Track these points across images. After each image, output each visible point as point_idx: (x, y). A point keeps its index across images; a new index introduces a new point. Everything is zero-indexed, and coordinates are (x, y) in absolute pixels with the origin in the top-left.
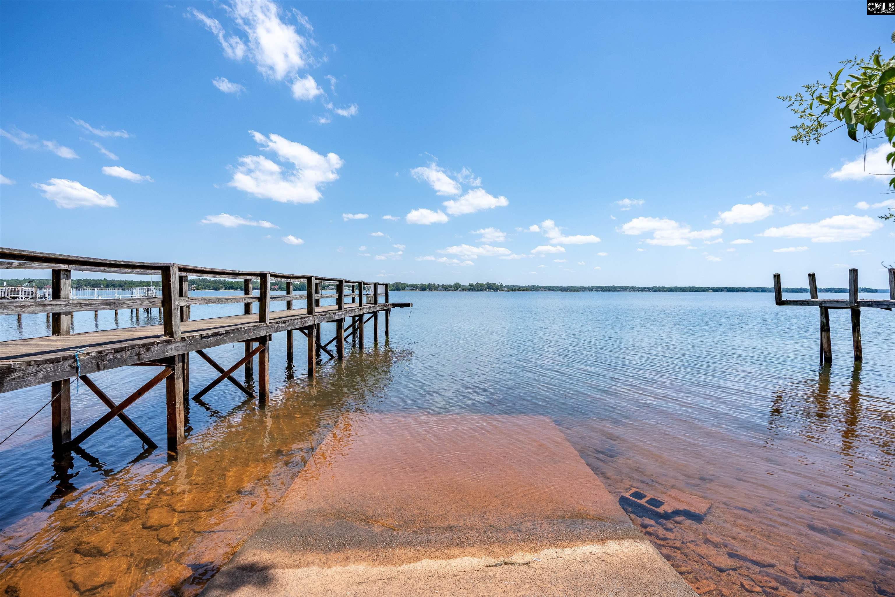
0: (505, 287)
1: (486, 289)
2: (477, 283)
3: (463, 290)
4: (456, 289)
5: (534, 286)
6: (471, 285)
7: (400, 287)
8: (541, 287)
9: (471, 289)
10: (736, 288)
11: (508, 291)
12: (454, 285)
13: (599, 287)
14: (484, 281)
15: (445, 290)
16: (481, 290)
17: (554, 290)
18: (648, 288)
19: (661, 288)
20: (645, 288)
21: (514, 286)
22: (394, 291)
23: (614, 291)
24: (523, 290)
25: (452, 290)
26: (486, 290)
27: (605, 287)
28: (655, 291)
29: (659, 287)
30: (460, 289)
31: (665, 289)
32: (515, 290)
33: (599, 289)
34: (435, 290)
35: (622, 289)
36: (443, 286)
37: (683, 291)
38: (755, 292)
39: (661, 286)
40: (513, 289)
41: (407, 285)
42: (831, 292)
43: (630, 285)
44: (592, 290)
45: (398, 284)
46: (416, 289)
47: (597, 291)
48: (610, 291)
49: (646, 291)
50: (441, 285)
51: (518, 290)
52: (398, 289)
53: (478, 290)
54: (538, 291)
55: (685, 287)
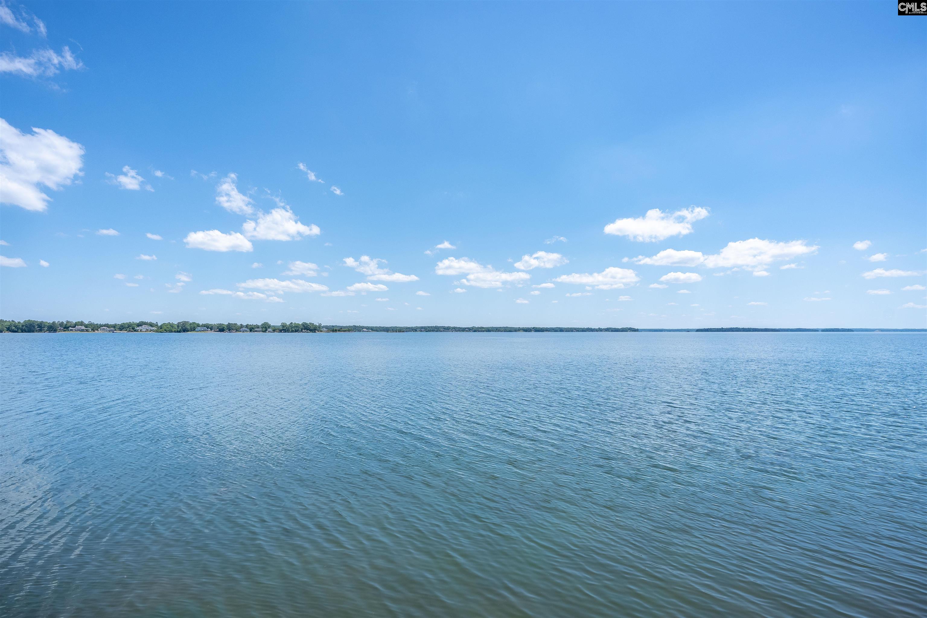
0: (323, 327)
1: (302, 329)
2: (292, 323)
3: (274, 331)
4: (264, 329)
5: (355, 326)
6: (284, 325)
7: (189, 328)
8: (363, 327)
9: (283, 330)
10: (542, 328)
11: (328, 332)
12: (262, 325)
13: (422, 328)
14: (299, 321)
15: (251, 331)
16: (296, 331)
17: (377, 331)
18: (468, 328)
19: (479, 328)
20: (466, 328)
21: (333, 326)
22: (180, 332)
23: (437, 331)
24: (345, 331)
25: (259, 331)
26: (302, 331)
27: (429, 327)
28: (475, 331)
29: (478, 328)
30: (269, 330)
31: (483, 329)
32: (336, 331)
33: (423, 330)
34: (237, 331)
35: (445, 329)
36: (247, 326)
37: (499, 331)
38: (555, 331)
39: (480, 326)
40: (333, 329)
41: (198, 325)
42: (609, 331)
43: (452, 325)
44: (416, 331)
45: (185, 323)
46: (211, 329)
47: (421, 331)
48: (433, 331)
49: (467, 331)
50: (245, 324)
51: (339, 331)
52: (185, 330)
53: (292, 331)
54: (360, 331)
55: (500, 328)
